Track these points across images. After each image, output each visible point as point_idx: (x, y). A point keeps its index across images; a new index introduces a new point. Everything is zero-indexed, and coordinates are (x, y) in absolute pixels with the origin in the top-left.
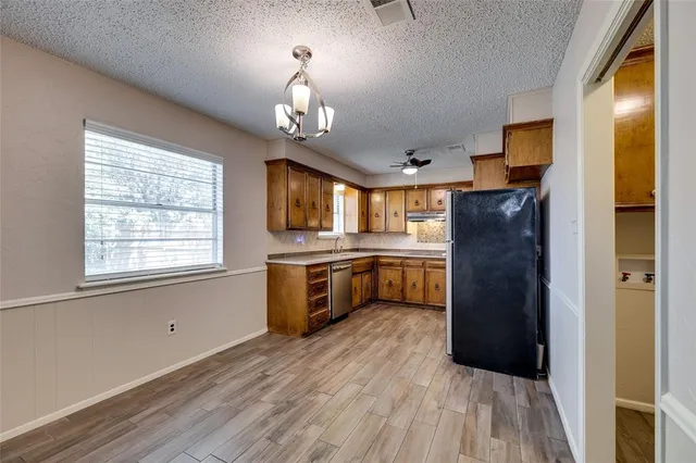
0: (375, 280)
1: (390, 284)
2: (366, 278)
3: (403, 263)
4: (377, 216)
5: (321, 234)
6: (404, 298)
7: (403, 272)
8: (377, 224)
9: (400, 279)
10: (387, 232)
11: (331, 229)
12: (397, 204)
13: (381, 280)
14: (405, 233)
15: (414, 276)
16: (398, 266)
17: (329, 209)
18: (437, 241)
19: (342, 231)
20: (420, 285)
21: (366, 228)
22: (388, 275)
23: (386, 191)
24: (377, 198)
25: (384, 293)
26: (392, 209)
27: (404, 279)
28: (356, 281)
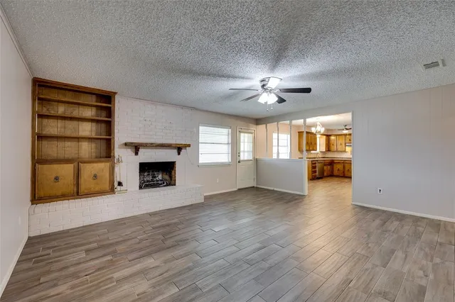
0: (332, 169)
1: (339, 170)
2: (329, 167)
6: (344, 175)
7: (344, 165)
8: (333, 148)
10: (337, 151)
11: (316, 150)
12: (341, 140)
13: (335, 168)
14: (345, 151)
17: (316, 144)
19: (319, 151)
21: (329, 149)
22: (337, 167)
23: (337, 135)
24: (332, 138)
25: (336, 172)
26: (339, 142)
27: (344, 167)
28: (325, 168)
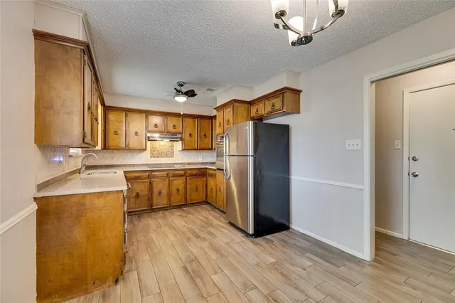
1: (137, 195)
3: (150, 176)
4: (116, 133)
7: (151, 183)
8: (117, 141)
9: (147, 189)
10: (128, 149)
12: (138, 124)
14: (145, 149)
15: (159, 185)
16: (145, 178)
18: (167, 156)
20: (165, 192)
21: (104, 145)
23: (126, 111)
25: (131, 204)
26: (133, 128)
27: (151, 189)
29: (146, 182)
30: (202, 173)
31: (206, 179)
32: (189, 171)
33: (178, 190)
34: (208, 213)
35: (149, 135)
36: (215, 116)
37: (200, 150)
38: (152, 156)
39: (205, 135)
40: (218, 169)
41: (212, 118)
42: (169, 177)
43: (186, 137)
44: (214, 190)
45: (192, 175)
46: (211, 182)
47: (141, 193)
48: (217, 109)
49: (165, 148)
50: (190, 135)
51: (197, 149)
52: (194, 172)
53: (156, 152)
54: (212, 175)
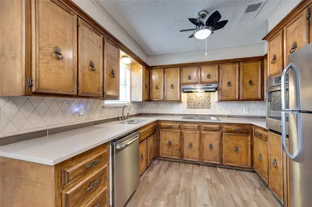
0: (157, 141)
1: (170, 144)
2: (151, 141)
3: (181, 127)
4: (157, 88)
5: (107, 102)
6: (182, 156)
7: (181, 134)
8: (157, 94)
9: (178, 139)
10: (165, 101)
11: (116, 98)
12: (173, 78)
13: (162, 141)
14: (179, 101)
15: (191, 138)
16: (176, 129)
18: (203, 107)
19: (128, 100)
20: (196, 145)
21: (149, 98)
22: (168, 137)
23: (165, 68)
25: (164, 151)
26: (169, 82)
27: (182, 139)
29: (177, 132)
30: (246, 131)
31: (252, 139)
32: (226, 127)
33: (211, 146)
34: (251, 192)
35: (183, 87)
36: (266, 55)
37: (242, 100)
38: (189, 107)
39: (251, 82)
40: (271, 130)
41: (262, 59)
42: (200, 131)
43: (224, 86)
44: (264, 158)
45: (230, 132)
46: (259, 146)
47: (173, 142)
48: (268, 37)
49: (201, 99)
50: (229, 83)
51: (239, 100)
52: (233, 128)
53: (193, 103)
54: (260, 136)
